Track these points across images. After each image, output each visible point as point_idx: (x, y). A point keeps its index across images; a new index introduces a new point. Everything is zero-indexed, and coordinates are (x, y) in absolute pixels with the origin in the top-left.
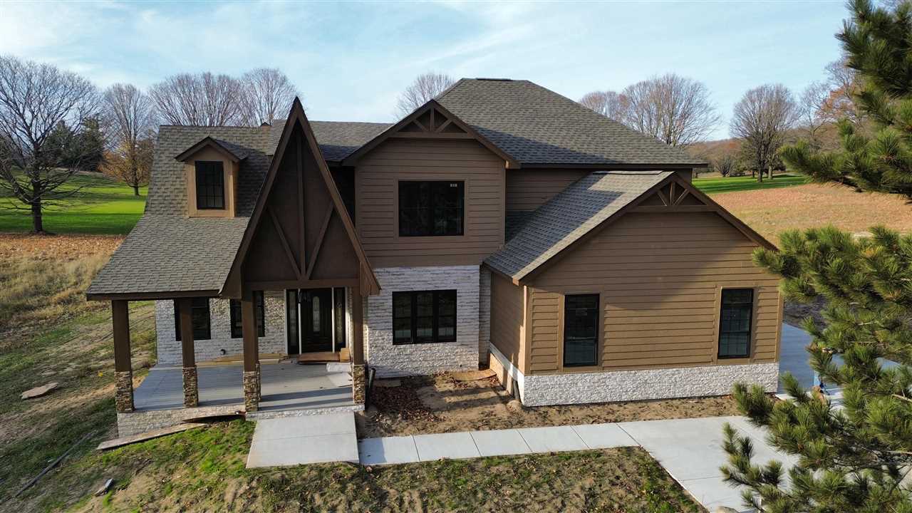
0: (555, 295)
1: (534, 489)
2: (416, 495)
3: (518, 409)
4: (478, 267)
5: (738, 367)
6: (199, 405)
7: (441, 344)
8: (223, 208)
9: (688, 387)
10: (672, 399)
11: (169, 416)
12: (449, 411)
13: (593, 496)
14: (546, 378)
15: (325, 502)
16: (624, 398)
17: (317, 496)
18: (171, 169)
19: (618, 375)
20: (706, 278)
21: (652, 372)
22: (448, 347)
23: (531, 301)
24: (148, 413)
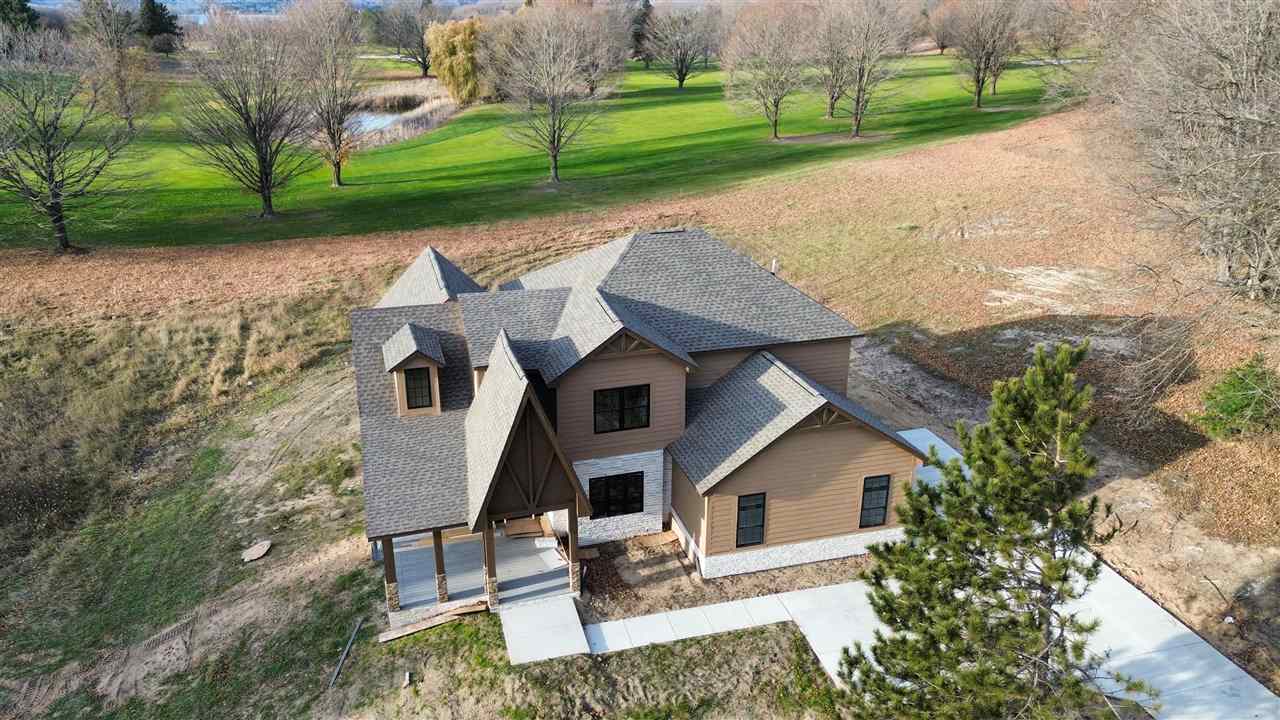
0: (730, 497)
3: (700, 582)
4: (662, 451)
5: (875, 532)
7: (631, 515)
8: (431, 405)
10: (822, 561)
12: (644, 586)
13: (758, 673)
14: (722, 557)
16: (784, 565)
19: (779, 548)
20: (852, 471)
21: (806, 544)
22: (636, 516)
24: (412, 610)
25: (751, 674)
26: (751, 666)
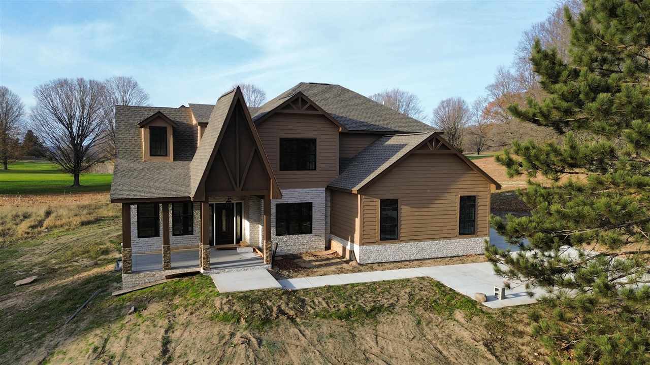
0: (375, 200)
1: (381, 294)
2: (320, 299)
3: (357, 265)
4: (324, 189)
5: (469, 239)
6: (172, 268)
7: (304, 235)
8: (166, 155)
9: (444, 251)
10: (436, 258)
11: (154, 275)
12: (317, 268)
13: (412, 295)
14: (371, 247)
15: (274, 304)
16: (412, 258)
17: (268, 302)
18: (127, 132)
19: (408, 245)
20: (452, 190)
21: (426, 243)
22: (308, 236)
23: (362, 202)
24: (142, 274)
25: (407, 295)
26: (405, 293)
